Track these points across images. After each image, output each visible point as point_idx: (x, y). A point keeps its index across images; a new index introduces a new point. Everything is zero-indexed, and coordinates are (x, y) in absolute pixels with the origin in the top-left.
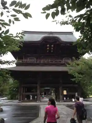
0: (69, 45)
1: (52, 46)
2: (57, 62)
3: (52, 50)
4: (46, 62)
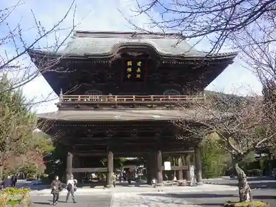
1: (139, 64)
2: (149, 100)
3: (139, 73)
4: (125, 99)
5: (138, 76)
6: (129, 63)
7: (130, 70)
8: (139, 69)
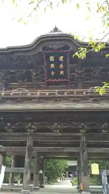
1: (61, 58)
2: (73, 93)
3: (62, 70)
4: (47, 94)
5: (62, 72)
6: (52, 58)
7: (52, 66)
8: (61, 65)
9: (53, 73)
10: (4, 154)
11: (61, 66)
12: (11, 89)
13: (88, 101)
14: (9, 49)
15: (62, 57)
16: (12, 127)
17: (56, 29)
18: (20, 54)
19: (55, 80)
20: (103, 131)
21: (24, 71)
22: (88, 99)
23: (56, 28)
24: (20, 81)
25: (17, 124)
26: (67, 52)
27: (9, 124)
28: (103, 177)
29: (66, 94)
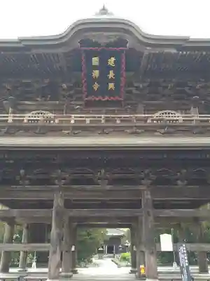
0: (174, 51)
1: (112, 61)
2: (129, 121)
3: (111, 80)
4: (88, 121)
5: (111, 86)
6: (95, 61)
7: (96, 73)
8: (111, 72)
9: (96, 86)
10: (11, 222)
11: (111, 74)
12: (23, 111)
13: (156, 134)
14: (21, 41)
15: (113, 59)
16: (28, 176)
17: (104, 11)
18: (41, 51)
19: (100, 98)
20: (179, 182)
21: (47, 81)
22: (156, 131)
23: (104, 9)
24: (39, 99)
25: (35, 171)
26: (122, 51)
27: (22, 171)
28: (181, 256)
29: (118, 122)
